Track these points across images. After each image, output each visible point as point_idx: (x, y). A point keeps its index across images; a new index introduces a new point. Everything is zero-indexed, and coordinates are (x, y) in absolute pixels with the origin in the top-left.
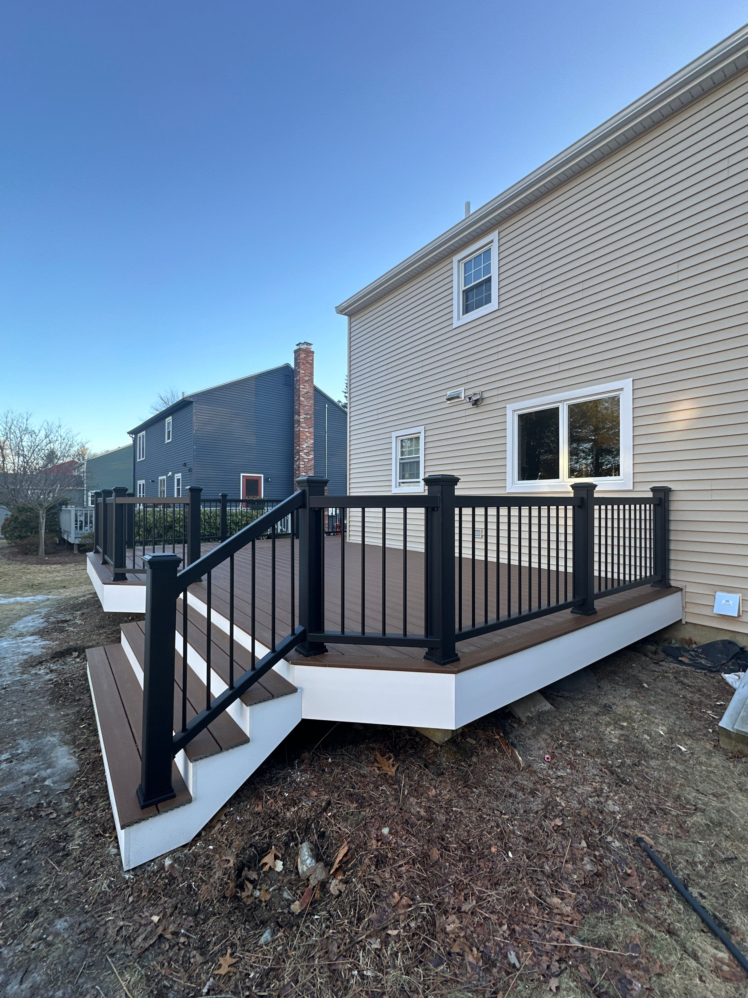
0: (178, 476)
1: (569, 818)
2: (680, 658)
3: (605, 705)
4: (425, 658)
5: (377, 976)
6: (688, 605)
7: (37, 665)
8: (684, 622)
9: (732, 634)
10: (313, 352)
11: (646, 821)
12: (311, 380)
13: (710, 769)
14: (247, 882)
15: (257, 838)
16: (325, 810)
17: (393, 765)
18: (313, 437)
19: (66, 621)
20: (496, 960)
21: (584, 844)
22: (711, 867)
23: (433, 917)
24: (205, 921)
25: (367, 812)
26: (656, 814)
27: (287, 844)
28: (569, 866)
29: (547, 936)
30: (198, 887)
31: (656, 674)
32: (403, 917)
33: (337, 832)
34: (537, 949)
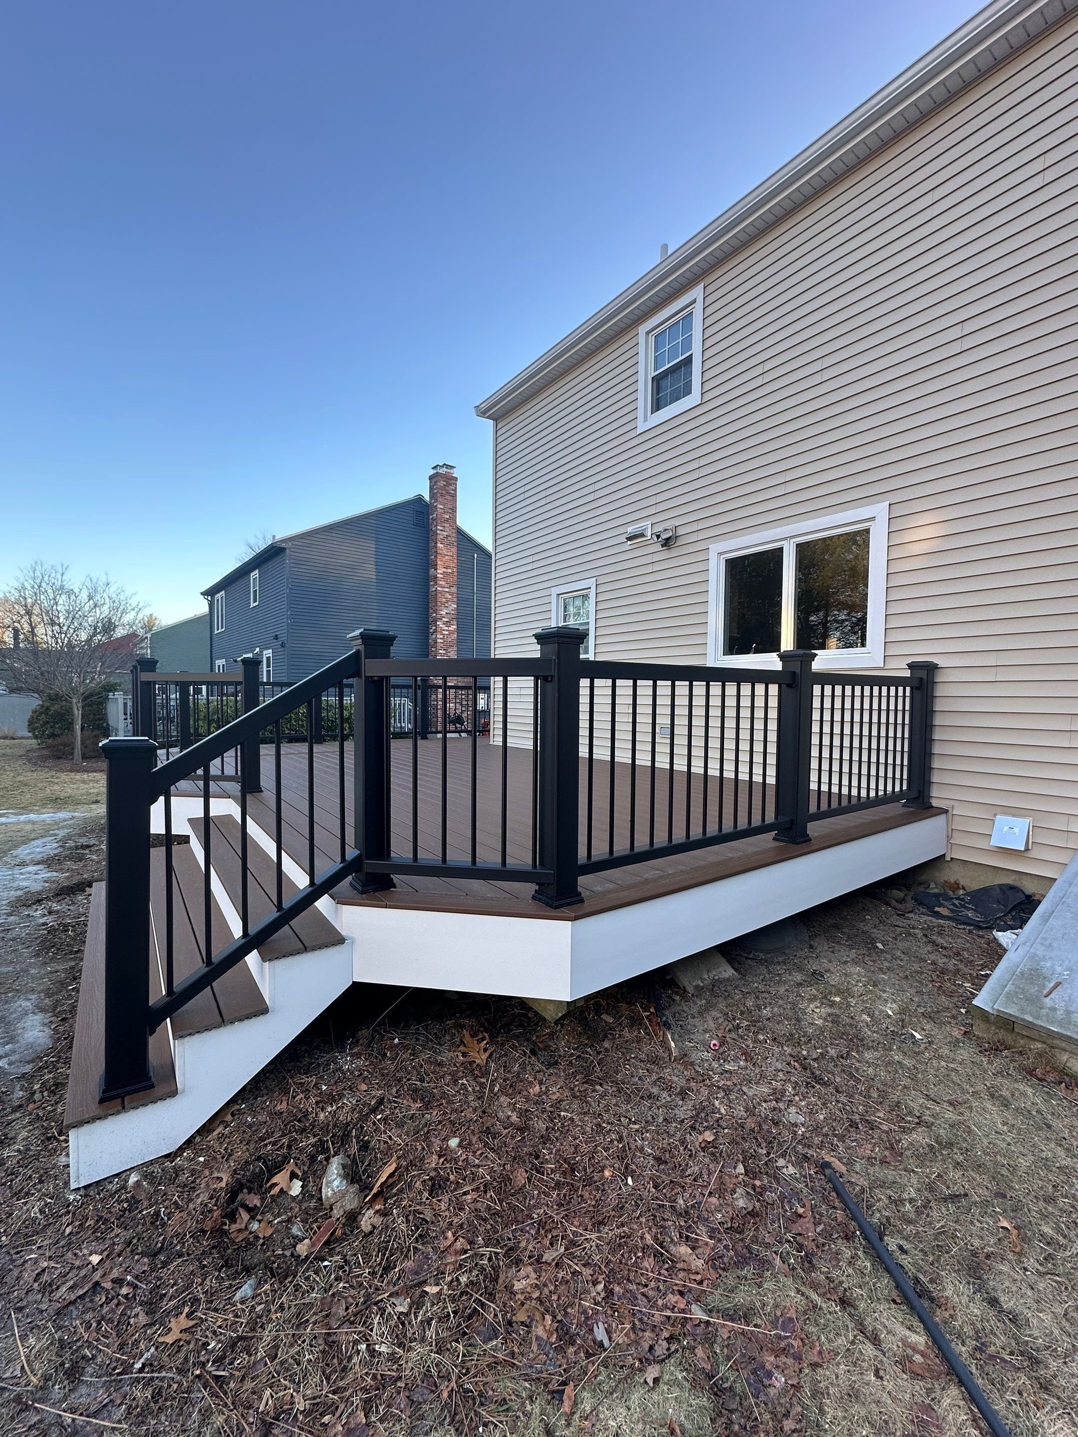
0: (268, 653)
1: (726, 1131)
2: (937, 909)
3: (814, 973)
4: (534, 898)
5: (394, 1353)
6: (955, 834)
7: (34, 904)
8: (948, 858)
9: (1017, 877)
10: (456, 479)
11: (842, 1138)
12: (453, 519)
13: (952, 1066)
14: (241, 1210)
15: (269, 1147)
16: (374, 1111)
17: (485, 1050)
18: (455, 600)
19: (88, 847)
20: (578, 1334)
21: (741, 1169)
22: (925, 1207)
23: (497, 1269)
24: (165, 1264)
25: (434, 1115)
26: (857, 1128)
27: (312, 1158)
28: (714, 1200)
29: (660, 1302)
30: (169, 1215)
31: (899, 929)
32: (452, 1267)
33: (386, 1142)
34: (641, 1320)
